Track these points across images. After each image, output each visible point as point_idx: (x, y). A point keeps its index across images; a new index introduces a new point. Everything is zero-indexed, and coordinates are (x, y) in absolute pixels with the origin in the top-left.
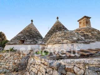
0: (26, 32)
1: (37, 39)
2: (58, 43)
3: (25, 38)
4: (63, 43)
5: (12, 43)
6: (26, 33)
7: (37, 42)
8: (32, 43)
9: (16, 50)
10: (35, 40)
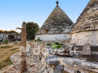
0: (50, 19)
1: (63, 26)
2: (84, 31)
3: (49, 27)
4: (94, 30)
5: (39, 33)
6: (50, 21)
7: (62, 31)
8: (57, 32)
9: (42, 40)
10: (60, 28)
